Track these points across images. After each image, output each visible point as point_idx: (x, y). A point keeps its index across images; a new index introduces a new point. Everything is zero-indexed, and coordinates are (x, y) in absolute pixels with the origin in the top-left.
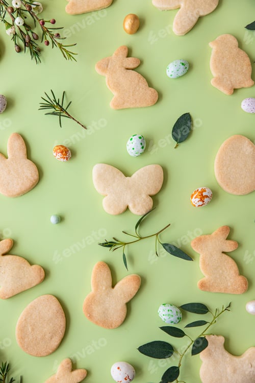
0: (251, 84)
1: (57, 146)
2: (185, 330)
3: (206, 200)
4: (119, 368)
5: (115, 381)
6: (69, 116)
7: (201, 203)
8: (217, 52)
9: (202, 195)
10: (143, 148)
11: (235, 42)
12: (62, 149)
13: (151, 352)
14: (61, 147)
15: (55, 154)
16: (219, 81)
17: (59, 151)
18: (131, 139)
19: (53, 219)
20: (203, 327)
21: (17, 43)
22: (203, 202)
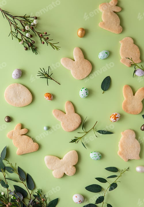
0: (140, 62)
1: (46, 94)
2: (107, 180)
3: (117, 119)
4: (76, 197)
5: (75, 203)
6: (52, 79)
7: (115, 120)
8: (123, 46)
9: (115, 117)
10: (87, 94)
11: (132, 41)
12: (49, 95)
13: (91, 190)
14: (48, 94)
15: (45, 97)
16: (124, 61)
17: (47, 96)
18: (81, 90)
19: (45, 128)
20: (116, 178)
21: (25, 46)
22: (116, 120)
